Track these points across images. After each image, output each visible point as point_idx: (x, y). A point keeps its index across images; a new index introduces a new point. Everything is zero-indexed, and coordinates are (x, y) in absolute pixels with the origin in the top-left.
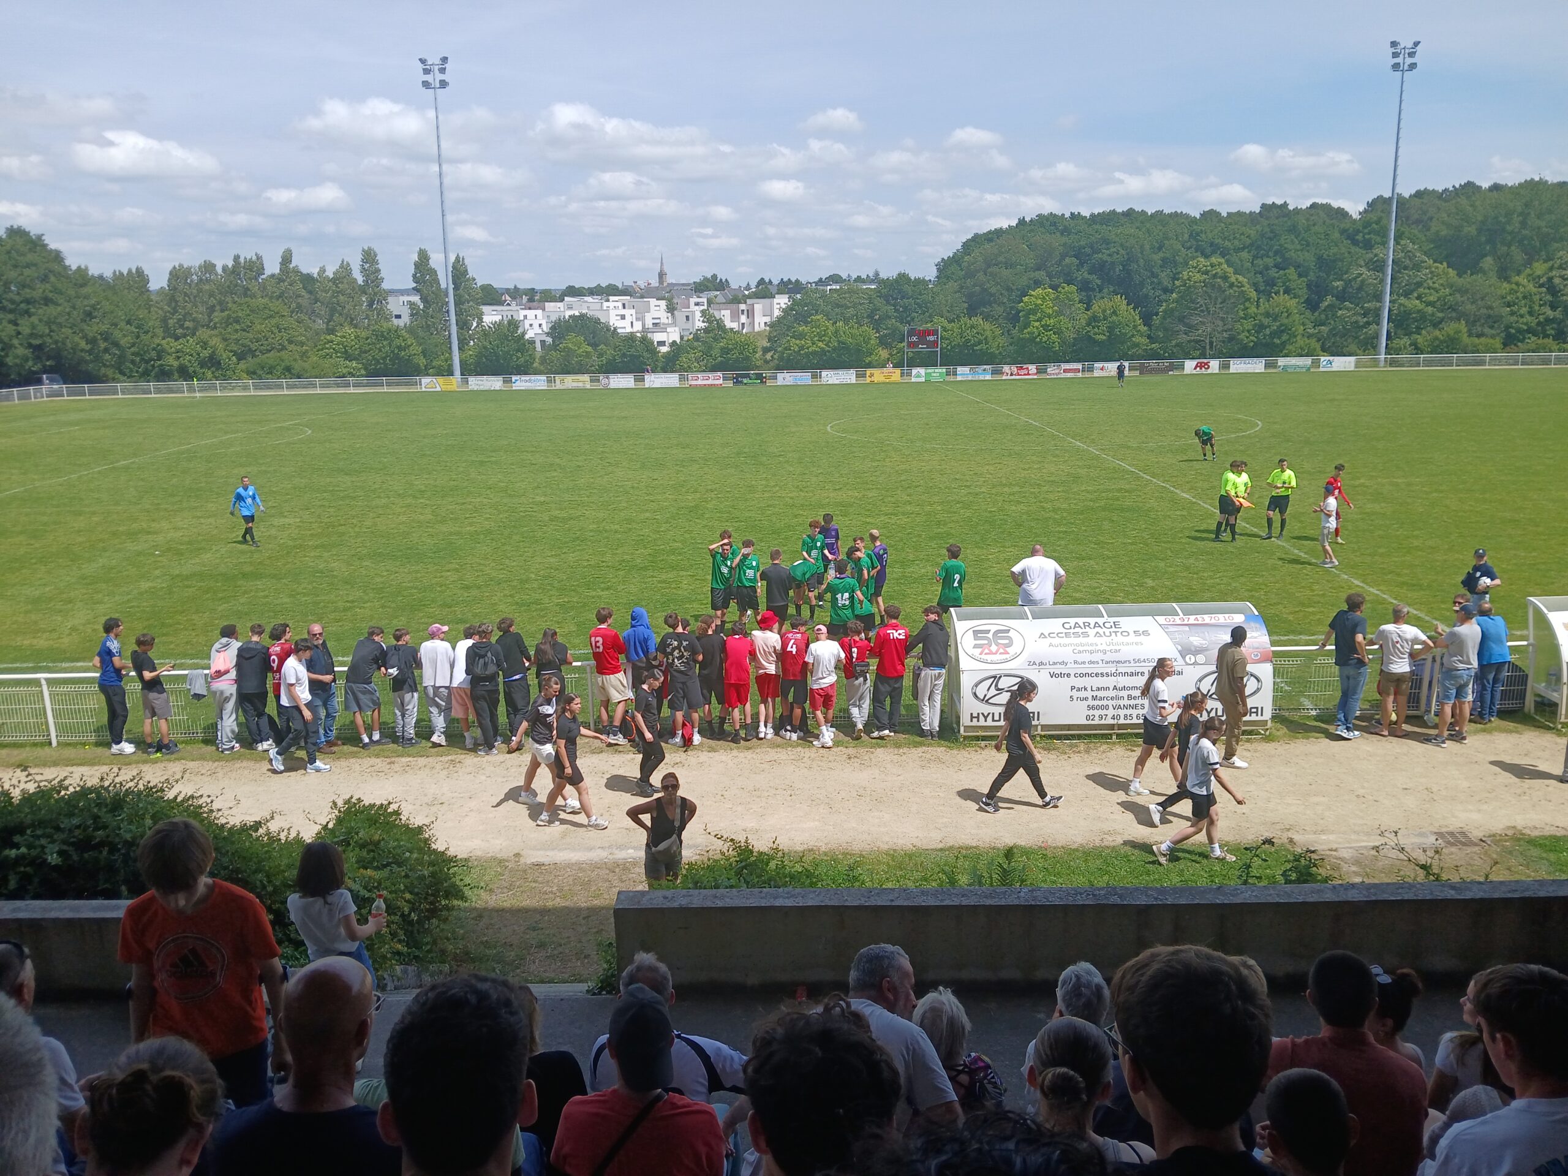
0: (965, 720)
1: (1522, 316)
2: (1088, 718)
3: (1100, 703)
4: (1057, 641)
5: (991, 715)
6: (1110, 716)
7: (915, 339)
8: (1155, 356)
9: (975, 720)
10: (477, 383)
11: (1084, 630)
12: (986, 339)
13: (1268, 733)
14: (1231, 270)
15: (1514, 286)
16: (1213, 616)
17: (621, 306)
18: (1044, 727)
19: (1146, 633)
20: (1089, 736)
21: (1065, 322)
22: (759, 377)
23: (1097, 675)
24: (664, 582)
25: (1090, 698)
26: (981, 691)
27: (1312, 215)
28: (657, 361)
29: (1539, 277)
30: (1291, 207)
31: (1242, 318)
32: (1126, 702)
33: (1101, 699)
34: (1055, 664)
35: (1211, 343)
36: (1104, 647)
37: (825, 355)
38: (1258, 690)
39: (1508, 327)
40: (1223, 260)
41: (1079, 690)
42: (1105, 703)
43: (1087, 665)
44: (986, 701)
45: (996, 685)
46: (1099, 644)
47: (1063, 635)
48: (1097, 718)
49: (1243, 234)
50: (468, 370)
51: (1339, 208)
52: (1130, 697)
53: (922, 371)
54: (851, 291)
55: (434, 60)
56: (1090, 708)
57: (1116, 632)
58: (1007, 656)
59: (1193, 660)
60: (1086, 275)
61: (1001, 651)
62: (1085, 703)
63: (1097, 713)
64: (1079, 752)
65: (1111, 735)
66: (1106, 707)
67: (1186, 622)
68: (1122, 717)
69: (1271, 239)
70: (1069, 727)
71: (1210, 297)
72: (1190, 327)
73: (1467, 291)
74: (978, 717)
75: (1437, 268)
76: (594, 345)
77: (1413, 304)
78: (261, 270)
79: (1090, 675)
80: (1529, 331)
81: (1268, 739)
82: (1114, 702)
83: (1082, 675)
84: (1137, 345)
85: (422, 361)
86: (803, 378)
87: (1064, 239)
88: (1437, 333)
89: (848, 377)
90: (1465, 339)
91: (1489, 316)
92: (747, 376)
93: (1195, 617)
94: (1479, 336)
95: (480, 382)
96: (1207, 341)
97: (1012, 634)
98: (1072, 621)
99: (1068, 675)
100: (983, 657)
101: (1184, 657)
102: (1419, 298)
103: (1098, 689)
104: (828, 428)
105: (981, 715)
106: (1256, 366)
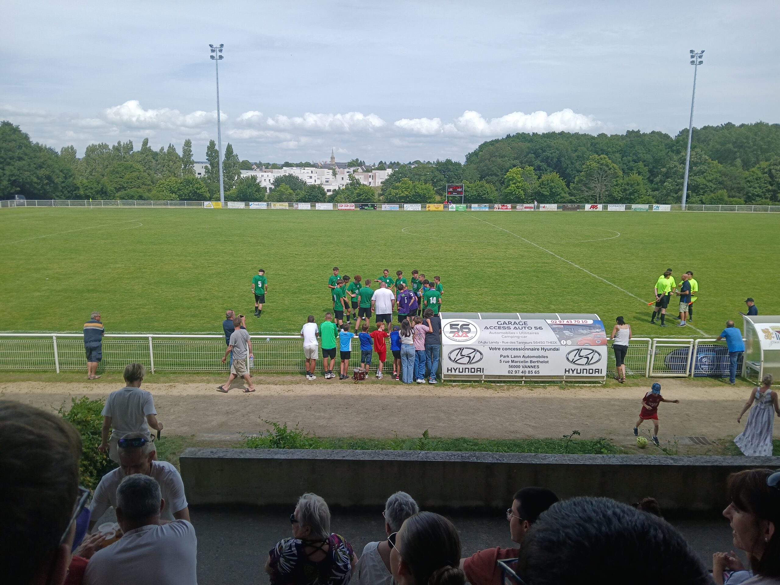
0: (444, 371)
1: (755, 188)
2: (509, 372)
3: (516, 364)
4: (494, 331)
5: (458, 369)
6: (521, 371)
7: (451, 190)
8: (572, 202)
9: (449, 371)
10: (232, 205)
11: (508, 326)
12: (487, 192)
13: (604, 383)
14: (610, 161)
15: (752, 173)
16: (577, 320)
17: (310, 172)
18: (486, 376)
19: (540, 328)
20: (510, 382)
21: (527, 185)
22: (373, 206)
23: (514, 349)
24: (303, 300)
25: (510, 361)
26: (453, 356)
27: (652, 137)
28: (325, 198)
29: (764, 169)
30: (641, 133)
31: (616, 185)
32: (529, 364)
33: (516, 362)
34: (492, 343)
35: (600, 197)
36: (518, 335)
37: (408, 198)
38: (599, 360)
39: (747, 193)
40: (606, 156)
41: (504, 357)
42: (518, 364)
43: (509, 344)
44: (455, 361)
45: (461, 353)
46: (516, 333)
47: (497, 328)
48: (514, 372)
49: (617, 145)
50: (228, 199)
51: (665, 134)
52: (531, 362)
53: (454, 206)
54: (424, 168)
55: (216, 45)
56: (511, 367)
57: (525, 327)
58: (467, 338)
59: (565, 343)
60: (539, 163)
61: (464, 335)
62: (508, 364)
63: (514, 369)
64: (504, 390)
65: (521, 381)
66: (519, 367)
67: (562, 323)
68: (527, 372)
69: (631, 148)
70: (499, 376)
71: (599, 173)
72: (589, 188)
73: (727, 175)
74: (451, 370)
75: (713, 163)
76: (294, 190)
77: (700, 180)
78: (132, 148)
79: (511, 349)
80: (758, 196)
81: (604, 386)
82: (523, 364)
83: (506, 349)
84: (563, 197)
85: (208, 195)
86: (395, 207)
87: (529, 145)
88: (712, 195)
89: (417, 207)
90: (726, 198)
91: (738, 188)
92: (367, 205)
93: (567, 320)
94: (733, 197)
95: (233, 205)
96: (598, 196)
97: (470, 326)
98: (502, 321)
99: (499, 349)
100: (455, 338)
101: (560, 342)
102: (704, 178)
103: (515, 357)
104: (403, 230)
105: (453, 369)
106: (621, 208)
